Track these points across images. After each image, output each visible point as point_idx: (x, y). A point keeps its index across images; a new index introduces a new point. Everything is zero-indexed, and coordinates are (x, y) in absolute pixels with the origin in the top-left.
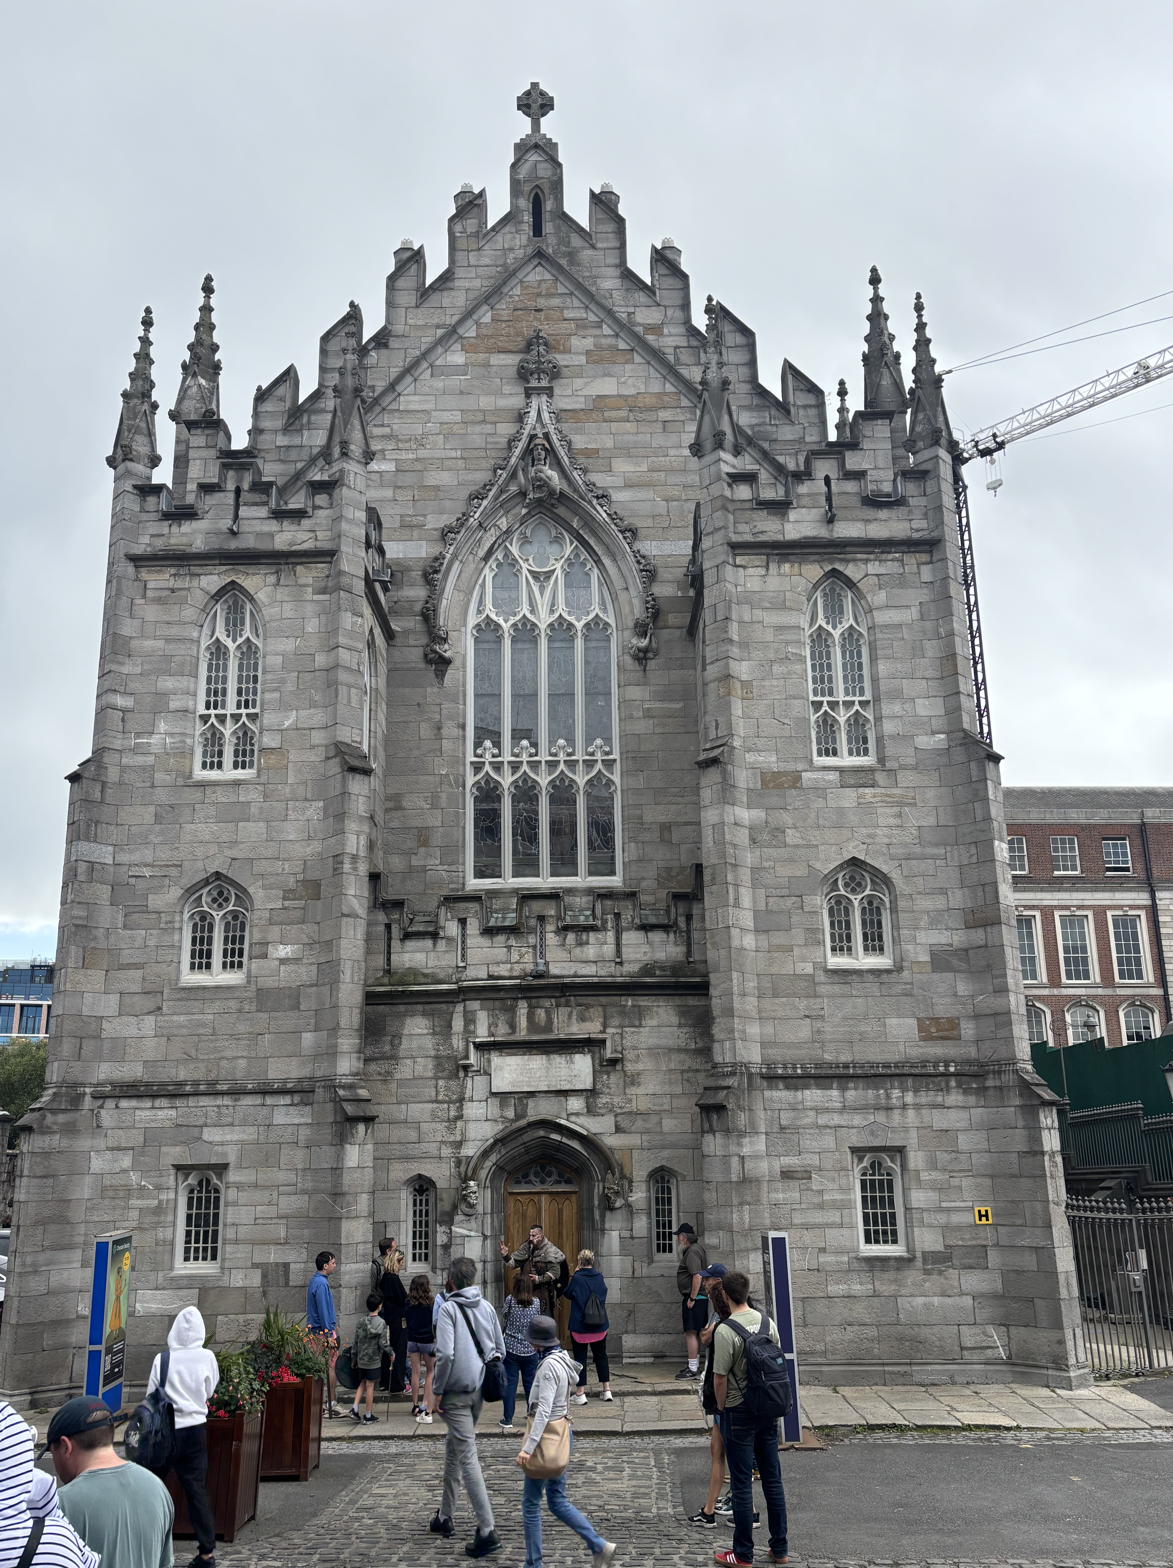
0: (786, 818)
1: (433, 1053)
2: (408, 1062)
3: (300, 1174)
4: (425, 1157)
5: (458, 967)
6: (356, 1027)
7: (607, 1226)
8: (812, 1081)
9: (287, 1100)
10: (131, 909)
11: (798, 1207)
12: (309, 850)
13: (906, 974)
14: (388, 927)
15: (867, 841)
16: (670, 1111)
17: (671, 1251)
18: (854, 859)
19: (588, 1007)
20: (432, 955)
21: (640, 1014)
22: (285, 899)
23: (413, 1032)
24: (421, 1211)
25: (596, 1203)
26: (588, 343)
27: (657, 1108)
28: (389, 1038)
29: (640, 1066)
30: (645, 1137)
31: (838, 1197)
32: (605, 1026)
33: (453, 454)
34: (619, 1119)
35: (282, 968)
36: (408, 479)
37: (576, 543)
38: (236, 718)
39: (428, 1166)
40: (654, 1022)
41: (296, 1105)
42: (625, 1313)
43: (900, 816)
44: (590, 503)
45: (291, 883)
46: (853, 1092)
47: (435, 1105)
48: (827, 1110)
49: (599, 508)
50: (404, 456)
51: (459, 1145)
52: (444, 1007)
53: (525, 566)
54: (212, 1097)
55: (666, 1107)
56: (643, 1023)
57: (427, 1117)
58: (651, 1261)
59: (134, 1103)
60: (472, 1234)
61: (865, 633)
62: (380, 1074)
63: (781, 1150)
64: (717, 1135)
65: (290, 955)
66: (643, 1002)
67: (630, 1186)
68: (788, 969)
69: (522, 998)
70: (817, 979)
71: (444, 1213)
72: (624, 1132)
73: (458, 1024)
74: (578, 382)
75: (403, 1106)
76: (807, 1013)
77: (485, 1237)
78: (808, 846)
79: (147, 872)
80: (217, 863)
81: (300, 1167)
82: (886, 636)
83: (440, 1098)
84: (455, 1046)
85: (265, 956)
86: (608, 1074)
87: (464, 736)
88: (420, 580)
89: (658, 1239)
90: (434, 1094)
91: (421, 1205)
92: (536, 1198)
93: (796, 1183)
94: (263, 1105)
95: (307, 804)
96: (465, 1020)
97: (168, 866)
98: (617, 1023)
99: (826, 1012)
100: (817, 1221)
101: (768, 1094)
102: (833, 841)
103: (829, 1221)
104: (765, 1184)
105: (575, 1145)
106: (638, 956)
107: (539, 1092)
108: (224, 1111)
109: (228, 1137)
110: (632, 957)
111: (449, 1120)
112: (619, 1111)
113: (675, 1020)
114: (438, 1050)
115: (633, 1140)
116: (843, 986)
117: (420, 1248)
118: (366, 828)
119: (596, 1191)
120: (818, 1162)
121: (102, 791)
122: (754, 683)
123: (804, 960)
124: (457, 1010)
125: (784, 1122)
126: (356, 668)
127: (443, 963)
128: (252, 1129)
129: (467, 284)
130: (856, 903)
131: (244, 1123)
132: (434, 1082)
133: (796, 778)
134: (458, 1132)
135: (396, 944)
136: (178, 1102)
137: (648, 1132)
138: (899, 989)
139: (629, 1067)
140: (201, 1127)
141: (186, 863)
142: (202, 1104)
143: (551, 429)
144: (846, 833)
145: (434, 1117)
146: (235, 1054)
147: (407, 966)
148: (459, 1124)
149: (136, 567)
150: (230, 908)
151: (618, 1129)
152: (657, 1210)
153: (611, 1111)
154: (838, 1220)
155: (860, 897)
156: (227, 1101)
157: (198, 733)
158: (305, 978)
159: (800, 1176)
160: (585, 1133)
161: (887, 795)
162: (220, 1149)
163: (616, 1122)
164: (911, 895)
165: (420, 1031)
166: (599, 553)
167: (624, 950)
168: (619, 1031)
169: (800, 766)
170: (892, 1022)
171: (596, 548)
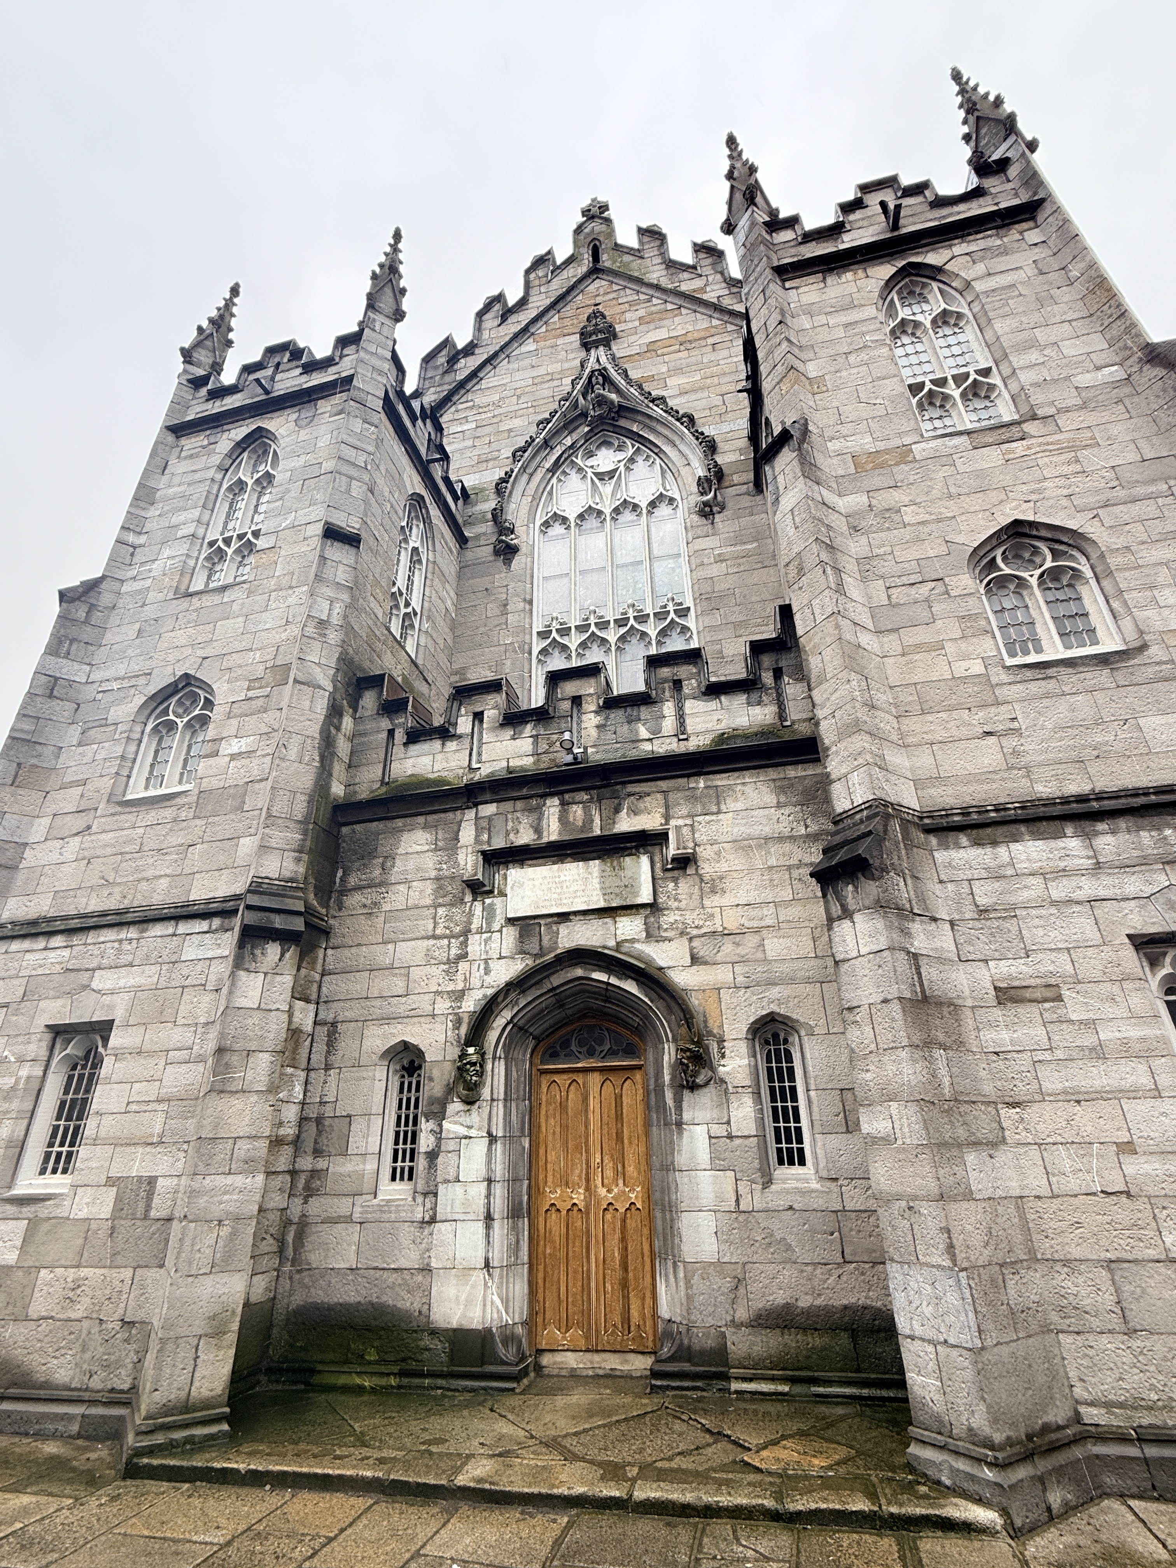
0: (898, 497)
1: (433, 874)
2: (402, 888)
3: (200, 1030)
4: (412, 1015)
5: (470, 769)
6: (299, 817)
7: (686, 1116)
8: (1023, 828)
9: (204, 925)
10: (90, 725)
11: (1047, 1056)
12: (284, 636)
13: (1155, 652)
14: (391, 733)
15: (1034, 497)
16: (776, 927)
17: (802, 1162)
18: (1017, 523)
19: (641, 796)
20: (439, 757)
21: (718, 797)
22: (248, 689)
23: (410, 850)
24: (409, 1100)
25: (667, 1078)
26: (641, 313)
27: (755, 924)
28: (381, 860)
29: (723, 866)
30: (738, 968)
31: (1133, 1032)
32: (667, 817)
33: (525, 405)
34: (696, 943)
35: (232, 764)
36: (487, 430)
37: (637, 445)
38: (241, 537)
39: (416, 1029)
40: (740, 805)
41: (212, 932)
42: (727, 1283)
43: (1077, 461)
44: (648, 406)
45: (260, 671)
46: (1109, 839)
47: (432, 942)
48: (1064, 872)
49: (655, 408)
50: (483, 416)
51: (459, 996)
52: (450, 815)
53: (589, 470)
54: (116, 929)
55: (769, 921)
56: (723, 807)
57: (419, 958)
58: (768, 1182)
59: (26, 944)
60: (473, 1133)
61: (965, 310)
62: (365, 906)
63: (987, 950)
64: (857, 917)
65: (243, 750)
66: (721, 780)
67: (721, 1048)
68: (941, 671)
69: (552, 795)
70: (994, 680)
71: (432, 1101)
72: (706, 963)
73: (467, 834)
74: (632, 339)
75: (390, 946)
76: (987, 728)
77: (492, 1139)
78: (939, 520)
79: (115, 685)
80: (187, 665)
81: (202, 1020)
82: (998, 298)
83: (438, 932)
84: (462, 863)
85: (216, 754)
86: (675, 880)
87: (531, 611)
88: (493, 496)
89: (778, 1141)
90: (431, 926)
91: (409, 1090)
92: (580, 1078)
93: (1033, 1010)
94: (174, 935)
95: (290, 592)
96: (477, 829)
97: (138, 676)
98: (684, 812)
99: (1023, 723)
100: (1099, 1083)
101: (941, 856)
102: (978, 508)
103: (1126, 1084)
104: (968, 1013)
105: (631, 986)
106: (710, 726)
107: (575, 913)
108: (126, 946)
109: (122, 983)
110: (700, 728)
111: (448, 962)
112: (695, 932)
113: (770, 799)
114: (440, 870)
115: (722, 975)
116: (1043, 683)
117: (404, 1161)
118: (345, 597)
119: (666, 1058)
120: (1069, 968)
121: (88, 613)
122: (826, 377)
123: (965, 657)
124: (466, 817)
125: (982, 901)
126: (363, 465)
127: (453, 764)
128: (155, 969)
129: (538, 304)
130: (1034, 581)
131: (147, 961)
132: (432, 910)
133: (904, 454)
134: (460, 977)
135: (398, 750)
136: (76, 940)
137: (743, 961)
138: (1151, 671)
139: (706, 869)
140: (94, 970)
141: (155, 672)
142: (102, 939)
143: (609, 366)
144: (994, 496)
145: (429, 959)
146: (158, 873)
147: (409, 773)
148: (463, 966)
149: (177, 437)
150: (197, 712)
151: (695, 960)
152: (772, 1090)
153: (682, 934)
154: (1145, 1080)
155: (1038, 572)
156: (132, 933)
157: (202, 557)
158: (256, 772)
159: (1038, 995)
160: (643, 966)
161: (1048, 444)
162: (107, 999)
163: (691, 949)
164: (1127, 548)
165: (419, 848)
166: (659, 444)
167: (689, 721)
168: (689, 821)
169: (907, 440)
170: (1151, 722)
171: (656, 442)
